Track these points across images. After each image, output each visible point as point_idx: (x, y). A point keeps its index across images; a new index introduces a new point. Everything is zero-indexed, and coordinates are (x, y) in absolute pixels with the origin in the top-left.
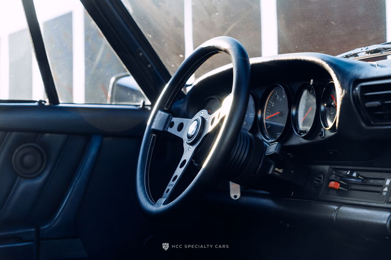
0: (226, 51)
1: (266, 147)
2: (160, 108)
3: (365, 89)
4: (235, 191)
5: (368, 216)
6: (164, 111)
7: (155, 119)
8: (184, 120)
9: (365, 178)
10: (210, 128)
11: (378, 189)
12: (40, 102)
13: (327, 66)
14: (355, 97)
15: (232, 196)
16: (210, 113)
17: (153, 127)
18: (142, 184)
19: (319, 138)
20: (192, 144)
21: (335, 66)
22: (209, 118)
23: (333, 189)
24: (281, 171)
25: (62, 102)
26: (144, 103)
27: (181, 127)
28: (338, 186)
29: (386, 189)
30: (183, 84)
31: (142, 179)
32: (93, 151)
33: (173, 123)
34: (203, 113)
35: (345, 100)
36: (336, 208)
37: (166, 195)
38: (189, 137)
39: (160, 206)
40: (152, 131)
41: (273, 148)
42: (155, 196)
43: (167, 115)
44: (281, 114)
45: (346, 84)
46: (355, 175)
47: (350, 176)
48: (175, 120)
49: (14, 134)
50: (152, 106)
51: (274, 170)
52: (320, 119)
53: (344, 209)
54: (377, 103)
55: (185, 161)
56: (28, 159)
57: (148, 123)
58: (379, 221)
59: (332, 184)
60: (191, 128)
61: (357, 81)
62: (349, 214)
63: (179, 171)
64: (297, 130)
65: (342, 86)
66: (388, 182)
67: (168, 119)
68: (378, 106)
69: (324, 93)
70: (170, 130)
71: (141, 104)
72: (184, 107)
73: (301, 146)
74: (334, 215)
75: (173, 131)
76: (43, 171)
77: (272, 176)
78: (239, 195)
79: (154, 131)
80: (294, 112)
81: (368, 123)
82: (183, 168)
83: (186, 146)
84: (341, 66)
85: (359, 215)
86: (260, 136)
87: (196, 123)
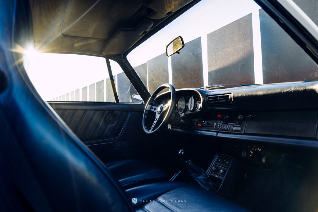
0: (168, 87)
1: (180, 115)
2: (149, 104)
3: (209, 98)
4: (170, 127)
5: (210, 134)
6: (150, 104)
7: (147, 107)
8: (156, 107)
9: (208, 123)
10: (164, 109)
11: (212, 126)
12: (114, 102)
13: (198, 92)
14: (207, 100)
15: (169, 128)
16: (164, 105)
17: (147, 109)
18: (144, 125)
19: (195, 112)
20: (159, 114)
21: (200, 91)
22: (164, 107)
23: (199, 126)
24: (184, 121)
25: (120, 102)
26: (143, 102)
27: (155, 109)
28: (201, 125)
29: (215, 126)
30: (155, 97)
31: (144, 124)
32: (129, 116)
33: (153, 108)
34: (162, 105)
35: (203, 101)
36: (200, 131)
37: (152, 128)
38: (158, 112)
39: (150, 132)
40: (146, 110)
41: (183, 115)
42: (148, 129)
43: (151, 106)
44: (183, 105)
45: (204, 97)
46: (205, 122)
47: (204, 122)
48: (153, 107)
49: (107, 111)
50: (145, 104)
51: (182, 121)
52: (195, 106)
53: (202, 132)
54: (213, 102)
55: (157, 119)
56: (110, 119)
57: (145, 108)
58: (213, 135)
59: (199, 125)
60: (159, 109)
61: (207, 96)
62: (204, 133)
63: (155, 122)
64: (188, 110)
65: (203, 97)
66: (215, 124)
67: (151, 107)
68: (214, 103)
69: (197, 99)
70: (152, 110)
71: (142, 102)
72: (154, 103)
73: (189, 114)
74: (200, 133)
75: (153, 110)
76: (115, 122)
77: (182, 123)
78: (171, 128)
79: (147, 110)
80: (187, 104)
81: (210, 108)
82: (157, 121)
83: (157, 114)
84: (202, 92)
85: (207, 133)
86: (177, 111)
87: (160, 108)
